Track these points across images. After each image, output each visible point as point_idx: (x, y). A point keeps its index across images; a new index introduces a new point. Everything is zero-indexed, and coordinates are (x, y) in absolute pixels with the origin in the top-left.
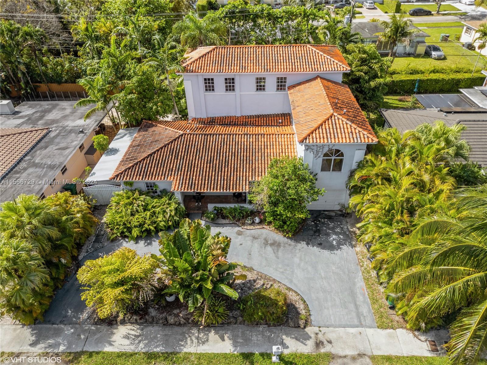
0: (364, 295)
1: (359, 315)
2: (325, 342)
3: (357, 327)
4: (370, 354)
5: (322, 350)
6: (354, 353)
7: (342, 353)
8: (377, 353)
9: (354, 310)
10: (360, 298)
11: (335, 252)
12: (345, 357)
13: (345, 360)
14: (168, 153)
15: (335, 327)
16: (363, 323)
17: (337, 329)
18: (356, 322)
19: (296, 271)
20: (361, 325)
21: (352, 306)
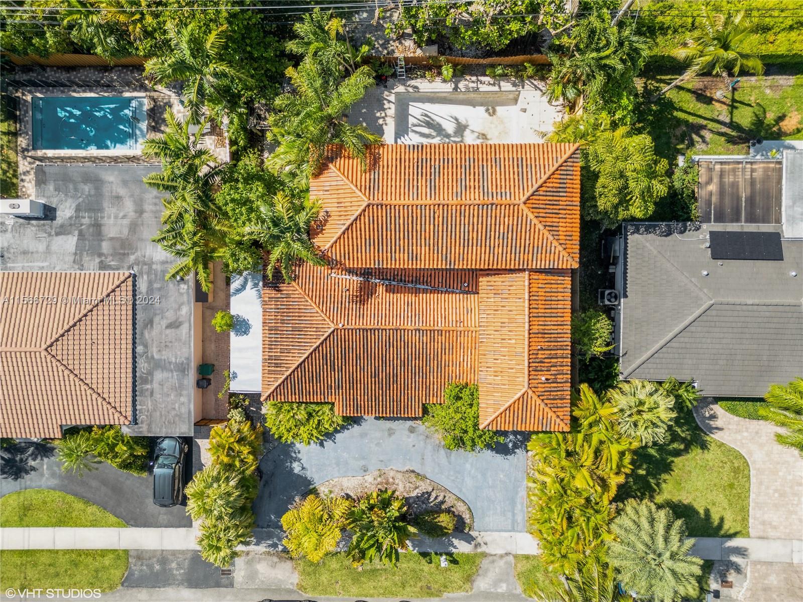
0: (523, 504)
1: (514, 522)
2: (482, 544)
3: (510, 531)
4: (514, 553)
5: (479, 550)
6: (502, 552)
7: (494, 553)
8: (520, 552)
9: (511, 517)
10: (519, 507)
11: (508, 457)
12: (495, 555)
13: (495, 557)
14: (321, 361)
15: (492, 531)
16: (516, 529)
17: (493, 533)
18: (510, 528)
19: (466, 479)
20: (513, 530)
21: (509, 515)
